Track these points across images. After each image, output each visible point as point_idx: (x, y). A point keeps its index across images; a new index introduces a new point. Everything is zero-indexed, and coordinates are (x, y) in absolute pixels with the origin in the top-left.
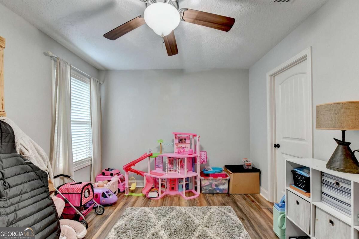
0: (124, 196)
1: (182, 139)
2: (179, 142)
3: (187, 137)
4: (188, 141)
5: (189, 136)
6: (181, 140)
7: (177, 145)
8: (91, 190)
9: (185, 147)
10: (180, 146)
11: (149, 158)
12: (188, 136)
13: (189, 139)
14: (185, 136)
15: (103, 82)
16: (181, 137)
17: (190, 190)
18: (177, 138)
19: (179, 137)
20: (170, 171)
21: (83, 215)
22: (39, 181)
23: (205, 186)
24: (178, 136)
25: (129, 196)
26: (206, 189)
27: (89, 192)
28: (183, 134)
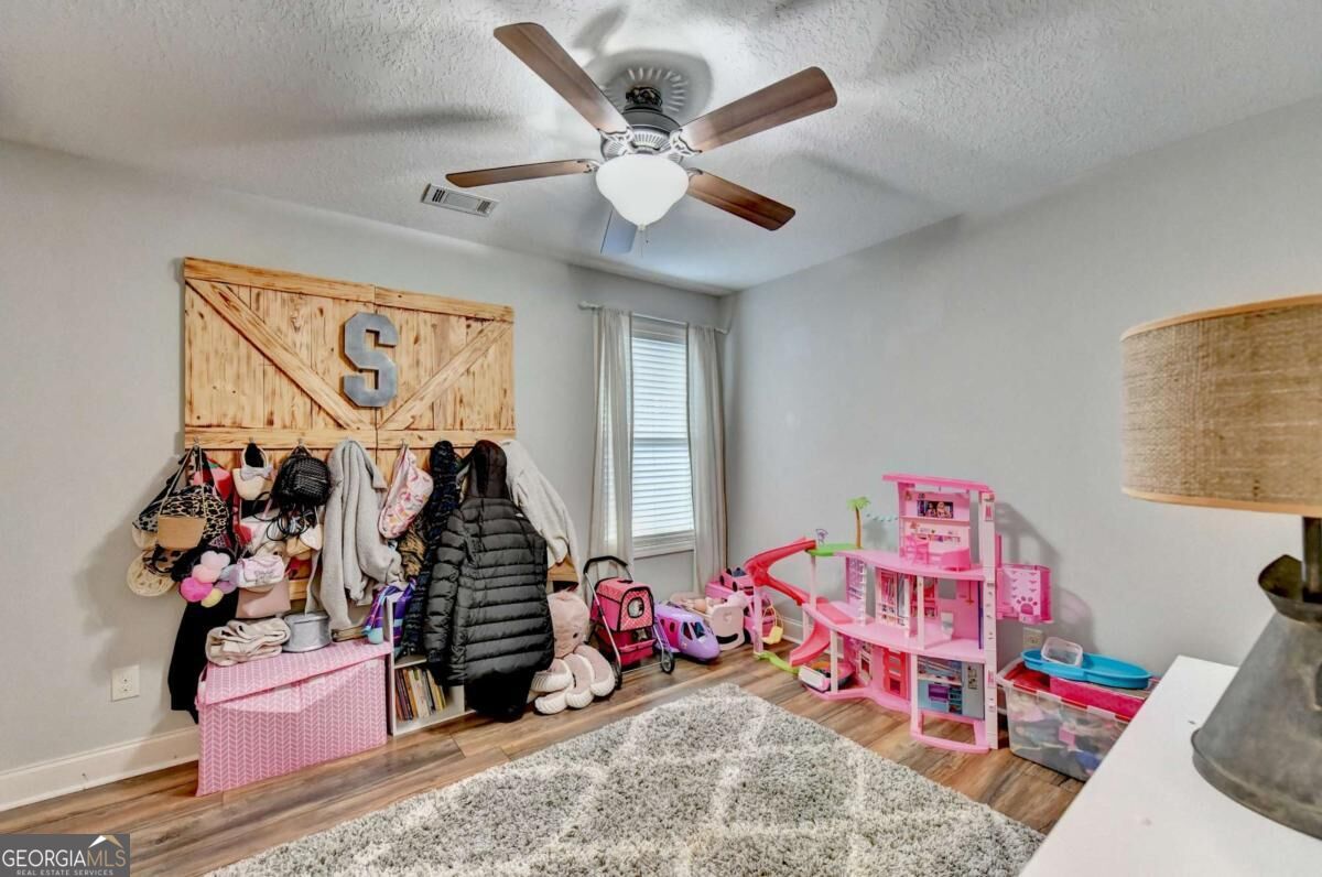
0: (751, 655)
1: (935, 504)
2: (922, 512)
3: (959, 495)
4: (961, 514)
5: (968, 492)
6: (929, 507)
7: (913, 526)
8: (647, 605)
9: (950, 538)
10: (926, 530)
11: (813, 558)
12: (962, 491)
13: (966, 503)
14: (946, 490)
15: (729, 330)
16: (931, 493)
17: (967, 717)
18: (915, 497)
19: (923, 495)
20: (885, 617)
21: (620, 653)
22: (527, 551)
23: (1025, 725)
24: (920, 488)
25: (762, 659)
26: (1029, 741)
27: (642, 608)
28: (941, 483)
